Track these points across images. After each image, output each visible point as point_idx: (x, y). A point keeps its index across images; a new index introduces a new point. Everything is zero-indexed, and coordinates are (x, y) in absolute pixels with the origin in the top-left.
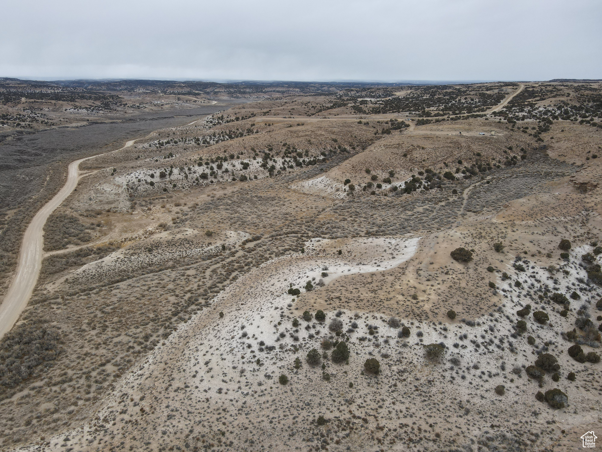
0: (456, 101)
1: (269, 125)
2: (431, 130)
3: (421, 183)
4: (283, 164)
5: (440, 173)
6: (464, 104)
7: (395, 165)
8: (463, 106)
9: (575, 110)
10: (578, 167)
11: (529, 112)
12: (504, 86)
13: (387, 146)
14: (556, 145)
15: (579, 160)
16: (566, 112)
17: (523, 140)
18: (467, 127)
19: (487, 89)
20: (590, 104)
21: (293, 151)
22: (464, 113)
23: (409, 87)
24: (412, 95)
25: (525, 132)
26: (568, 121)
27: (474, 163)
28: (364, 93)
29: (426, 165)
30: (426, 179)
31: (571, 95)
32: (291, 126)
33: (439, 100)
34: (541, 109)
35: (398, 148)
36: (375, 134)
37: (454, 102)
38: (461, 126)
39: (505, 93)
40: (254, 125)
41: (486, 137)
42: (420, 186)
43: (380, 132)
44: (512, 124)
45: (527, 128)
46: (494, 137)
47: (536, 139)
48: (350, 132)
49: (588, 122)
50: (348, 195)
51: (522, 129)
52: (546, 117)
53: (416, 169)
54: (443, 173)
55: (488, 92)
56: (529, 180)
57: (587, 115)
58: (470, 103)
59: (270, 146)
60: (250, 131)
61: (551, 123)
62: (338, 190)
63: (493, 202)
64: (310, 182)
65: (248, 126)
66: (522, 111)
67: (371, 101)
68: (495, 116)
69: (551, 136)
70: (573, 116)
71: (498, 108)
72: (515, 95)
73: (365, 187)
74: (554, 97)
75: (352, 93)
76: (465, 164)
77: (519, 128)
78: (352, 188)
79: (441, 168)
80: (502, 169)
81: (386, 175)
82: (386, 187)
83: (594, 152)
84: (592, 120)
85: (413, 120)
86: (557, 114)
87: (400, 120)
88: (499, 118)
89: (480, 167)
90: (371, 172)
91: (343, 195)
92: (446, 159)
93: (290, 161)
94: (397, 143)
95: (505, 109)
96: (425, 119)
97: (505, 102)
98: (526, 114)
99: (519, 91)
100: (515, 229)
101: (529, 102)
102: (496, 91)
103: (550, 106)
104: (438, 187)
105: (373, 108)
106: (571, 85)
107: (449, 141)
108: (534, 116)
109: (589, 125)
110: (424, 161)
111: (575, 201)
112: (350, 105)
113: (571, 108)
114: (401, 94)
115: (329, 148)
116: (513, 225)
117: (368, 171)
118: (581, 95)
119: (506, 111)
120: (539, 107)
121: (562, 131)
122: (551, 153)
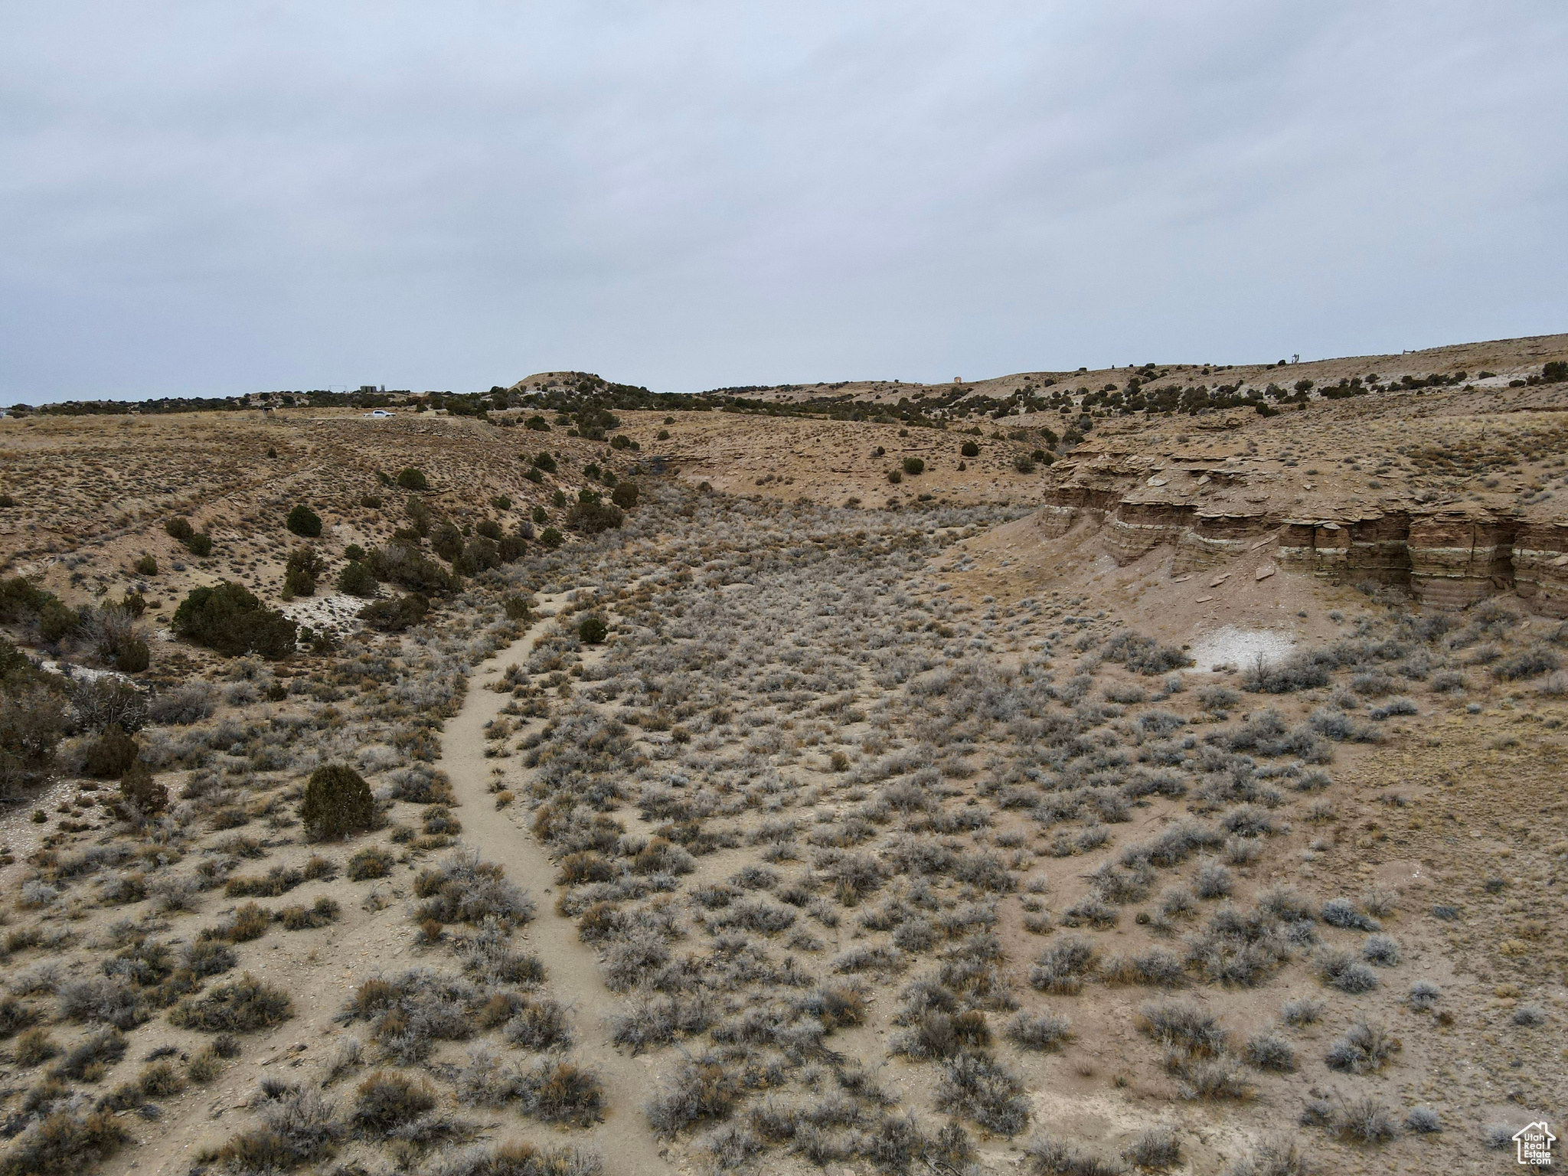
5: (135, 606)
27: (406, 527)
79: (147, 568)
104: (94, 768)
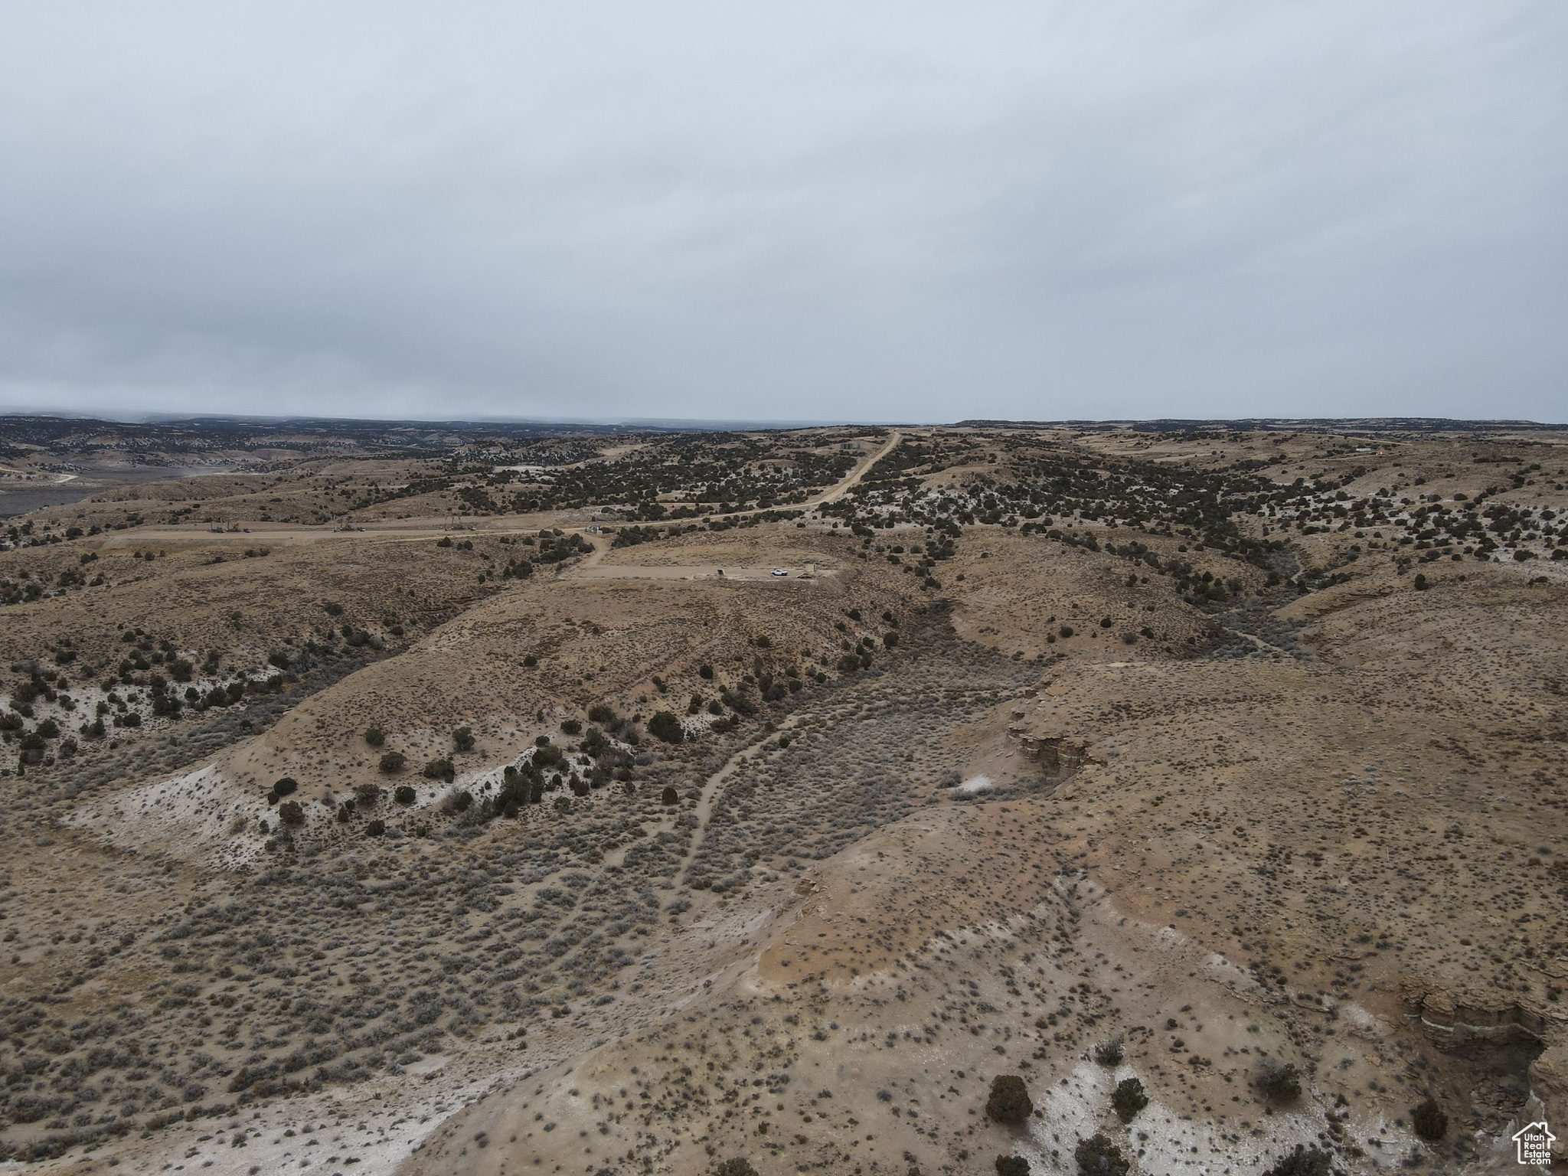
0: (738, 474)
1: (149, 557)
2: (646, 563)
3: (564, 767)
4: (102, 709)
5: (637, 719)
6: (757, 480)
7: (487, 700)
8: (753, 487)
9: (1010, 497)
10: (1031, 664)
11: (906, 504)
12: (857, 435)
13: (479, 630)
14: (971, 599)
15: (1030, 643)
16: (990, 503)
17: (890, 585)
18: (745, 550)
19: (821, 442)
20: (1041, 482)
21: (157, 660)
22: (751, 508)
23: (639, 435)
24: (636, 457)
25: (895, 561)
26: (997, 526)
27: (751, 672)
28: (519, 452)
29: (597, 692)
30: (583, 748)
31: (998, 460)
32: (218, 560)
33: (701, 473)
34: (933, 495)
35: (515, 633)
36: (481, 579)
37: (734, 476)
38: (730, 549)
39: (856, 454)
40: (94, 557)
41: (789, 585)
42: (557, 781)
43: (499, 571)
44: (864, 538)
45: (899, 550)
46: (812, 581)
47: (921, 582)
48: (401, 577)
49: (1040, 529)
50: (270, 847)
51: (887, 553)
52: (944, 516)
53: (559, 710)
54: (649, 718)
55: (818, 451)
56: (904, 723)
57: (1037, 508)
58: (773, 480)
59: (68, 644)
60: (71, 579)
61: (956, 532)
62: (239, 827)
63: (789, 831)
64: (153, 791)
65: (70, 563)
66: (889, 500)
67: (527, 472)
68: (823, 516)
69: (958, 573)
70: (1006, 512)
71: (833, 494)
72: (879, 457)
73: (350, 805)
74: (963, 463)
75: (493, 450)
76: (724, 678)
77: (880, 550)
78: (293, 817)
79: (643, 701)
80: (829, 686)
81: (440, 747)
82: (431, 795)
83: (1064, 618)
84: (1049, 522)
85: (606, 531)
86: (970, 507)
87: (569, 531)
88: (833, 520)
89: (765, 685)
90: (389, 739)
91: (251, 846)
92: (661, 667)
93: (132, 698)
94: (522, 614)
95: (850, 496)
96: (642, 525)
97: (854, 477)
98: (897, 509)
99: (888, 449)
100: (825, 1024)
101: (908, 475)
102: (837, 448)
103: (952, 487)
104: (621, 778)
105: (520, 495)
106: (1000, 435)
107: (682, 600)
108: (917, 515)
109: (1042, 536)
110: (589, 678)
111: (1030, 833)
112: (458, 486)
113: (1001, 491)
114: (611, 454)
115: (306, 635)
116: (819, 1002)
117: (375, 739)
118: (1020, 458)
119: (853, 500)
120: (929, 490)
121: (984, 556)
122: (962, 625)
